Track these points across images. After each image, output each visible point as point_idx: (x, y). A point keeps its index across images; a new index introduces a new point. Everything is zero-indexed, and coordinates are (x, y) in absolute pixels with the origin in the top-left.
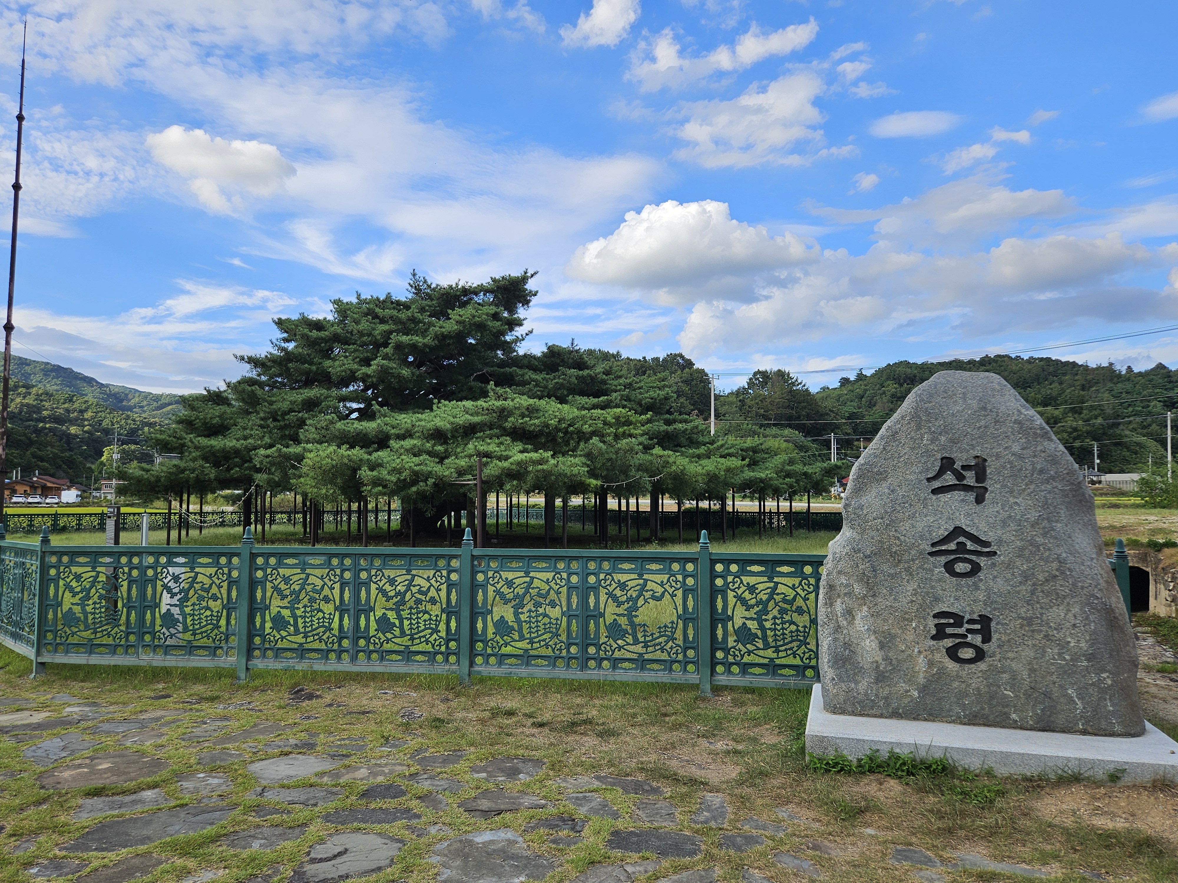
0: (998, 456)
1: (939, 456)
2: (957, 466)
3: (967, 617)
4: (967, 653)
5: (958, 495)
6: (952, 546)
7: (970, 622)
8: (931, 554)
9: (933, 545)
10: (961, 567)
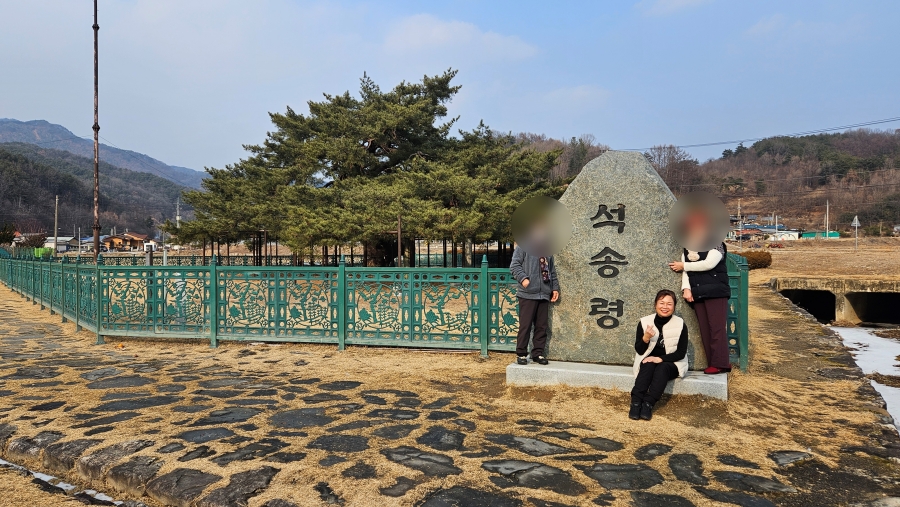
0: (631, 204)
1: (598, 205)
2: (608, 210)
3: (610, 301)
4: (608, 323)
5: (608, 228)
6: (603, 259)
7: (612, 304)
8: (592, 264)
9: (592, 258)
10: (607, 272)
